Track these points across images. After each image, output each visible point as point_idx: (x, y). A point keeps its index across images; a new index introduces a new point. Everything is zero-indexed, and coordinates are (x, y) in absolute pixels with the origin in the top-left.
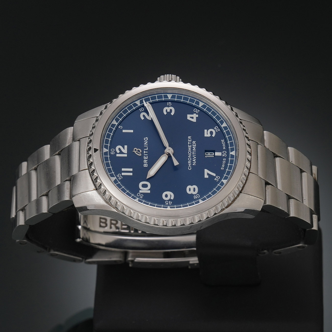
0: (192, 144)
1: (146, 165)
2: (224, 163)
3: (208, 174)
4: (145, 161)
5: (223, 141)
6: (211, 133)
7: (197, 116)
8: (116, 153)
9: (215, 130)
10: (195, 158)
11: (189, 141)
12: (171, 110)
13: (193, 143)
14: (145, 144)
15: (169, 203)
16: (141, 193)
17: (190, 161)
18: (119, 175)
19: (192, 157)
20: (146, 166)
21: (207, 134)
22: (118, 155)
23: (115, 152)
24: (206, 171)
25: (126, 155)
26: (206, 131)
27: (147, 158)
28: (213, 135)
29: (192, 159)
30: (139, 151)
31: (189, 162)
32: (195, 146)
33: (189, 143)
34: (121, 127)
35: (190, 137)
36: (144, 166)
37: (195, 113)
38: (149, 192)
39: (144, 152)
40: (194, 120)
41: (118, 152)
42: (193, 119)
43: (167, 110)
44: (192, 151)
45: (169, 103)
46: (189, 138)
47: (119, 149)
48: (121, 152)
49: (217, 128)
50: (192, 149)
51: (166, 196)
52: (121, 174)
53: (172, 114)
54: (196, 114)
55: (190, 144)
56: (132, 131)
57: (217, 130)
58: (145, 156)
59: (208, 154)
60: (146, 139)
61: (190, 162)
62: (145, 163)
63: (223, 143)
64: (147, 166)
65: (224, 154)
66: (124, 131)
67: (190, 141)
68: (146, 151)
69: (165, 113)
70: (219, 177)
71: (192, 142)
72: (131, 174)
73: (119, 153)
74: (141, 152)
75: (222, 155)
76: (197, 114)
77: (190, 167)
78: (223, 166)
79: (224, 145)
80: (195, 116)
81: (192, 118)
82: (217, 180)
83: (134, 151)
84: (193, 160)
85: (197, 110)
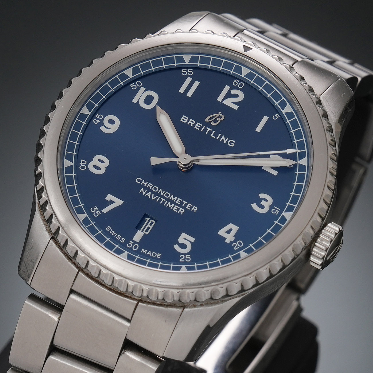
0: (181, 206)
1: (185, 121)
2: (117, 236)
3: (112, 202)
4: (192, 122)
5: (158, 255)
6: (183, 246)
7: (228, 241)
8: (233, 87)
9: (185, 254)
10: (153, 198)
11: (189, 204)
12: (262, 207)
13: (181, 209)
14: (223, 137)
15: (98, 119)
16: (138, 89)
17: (152, 188)
18: (191, 73)
19: (156, 194)
20: (183, 118)
21: (184, 239)
22: (227, 88)
23: (236, 88)
24: (118, 202)
25: (220, 99)
26: (193, 240)
27: (195, 127)
28: (176, 247)
29: (152, 192)
30: (215, 121)
31: (150, 185)
32: (174, 209)
33: (185, 202)
34: (275, 117)
35: (195, 210)
36: (184, 116)
37: (235, 241)
38: (135, 101)
39: (209, 129)
40: (222, 232)
41: (233, 92)
42: (226, 232)
43: (266, 200)
44: (168, 199)
45: (276, 211)
46: (194, 207)
47: (237, 96)
48: (229, 95)
49: (188, 259)
50: (172, 202)
51: (112, 122)
52: (190, 76)
53: (254, 206)
54: (233, 240)
55: (182, 203)
56: (258, 129)
57: (182, 257)
58: (202, 127)
59: (151, 225)
60: (232, 143)
61: (150, 187)
62: (188, 121)
63: (154, 255)
64: (181, 120)
65: (133, 244)
66: (265, 119)
67: (188, 206)
68: (210, 132)
69: (262, 195)
70: (96, 214)
71: (184, 208)
72: (182, 91)
73: (229, 92)
74: (213, 123)
75: (133, 241)
76: (231, 242)
77: (141, 182)
78: (113, 233)
79: (149, 253)
80: (229, 238)
81: (229, 232)
82: (93, 210)
83: (219, 114)
84: (150, 193)
85: (238, 246)
